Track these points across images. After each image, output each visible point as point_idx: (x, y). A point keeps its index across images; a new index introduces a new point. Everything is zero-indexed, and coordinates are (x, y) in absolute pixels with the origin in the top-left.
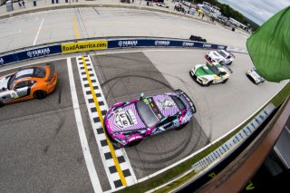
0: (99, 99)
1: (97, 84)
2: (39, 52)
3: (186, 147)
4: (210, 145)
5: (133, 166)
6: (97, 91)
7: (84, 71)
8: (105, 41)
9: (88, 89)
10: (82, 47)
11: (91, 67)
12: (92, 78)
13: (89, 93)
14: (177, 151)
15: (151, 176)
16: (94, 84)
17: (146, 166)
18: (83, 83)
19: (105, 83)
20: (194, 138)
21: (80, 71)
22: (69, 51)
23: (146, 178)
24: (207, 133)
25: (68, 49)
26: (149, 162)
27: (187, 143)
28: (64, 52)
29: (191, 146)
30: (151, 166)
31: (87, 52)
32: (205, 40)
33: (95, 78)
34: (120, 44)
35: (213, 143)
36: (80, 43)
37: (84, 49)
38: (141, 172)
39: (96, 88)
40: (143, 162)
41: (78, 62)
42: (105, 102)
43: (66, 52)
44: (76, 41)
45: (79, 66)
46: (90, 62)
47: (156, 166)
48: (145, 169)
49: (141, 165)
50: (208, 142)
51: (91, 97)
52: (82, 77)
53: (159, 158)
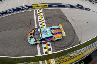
0: (44, 24)
1: (44, 19)
2: (25, 8)
3: (71, 44)
4: (80, 44)
5: (52, 48)
6: (43, 21)
7: (39, 14)
8: (47, 5)
9: (40, 20)
10: (39, 6)
11: (42, 13)
12: (42, 17)
13: (40, 22)
14: (68, 45)
15: (58, 52)
16: (42, 19)
17: (57, 48)
18: (39, 18)
19: (46, 19)
20: (75, 41)
21: (38, 14)
22: (35, 8)
23: (56, 52)
24: (80, 40)
25: (34, 7)
26: (58, 47)
27: (72, 43)
28: (33, 8)
29: (73, 43)
30: (59, 48)
31: (41, 8)
32: (82, 6)
33: (43, 17)
34: (52, 6)
35: (81, 44)
36: (38, 5)
37: (40, 7)
38: (54, 50)
39: (43, 20)
40: (56, 47)
41: (38, 11)
42: (46, 25)
43: (34, 8)
44: (37, 4)
45: (38, 13)
46: (42, 11)
47: (60, 49)
48: (56, 49)
49: (55, 48)
50: (80, 43)
51: (41, 23)
52: (38, 16)
53: (61, 46)
